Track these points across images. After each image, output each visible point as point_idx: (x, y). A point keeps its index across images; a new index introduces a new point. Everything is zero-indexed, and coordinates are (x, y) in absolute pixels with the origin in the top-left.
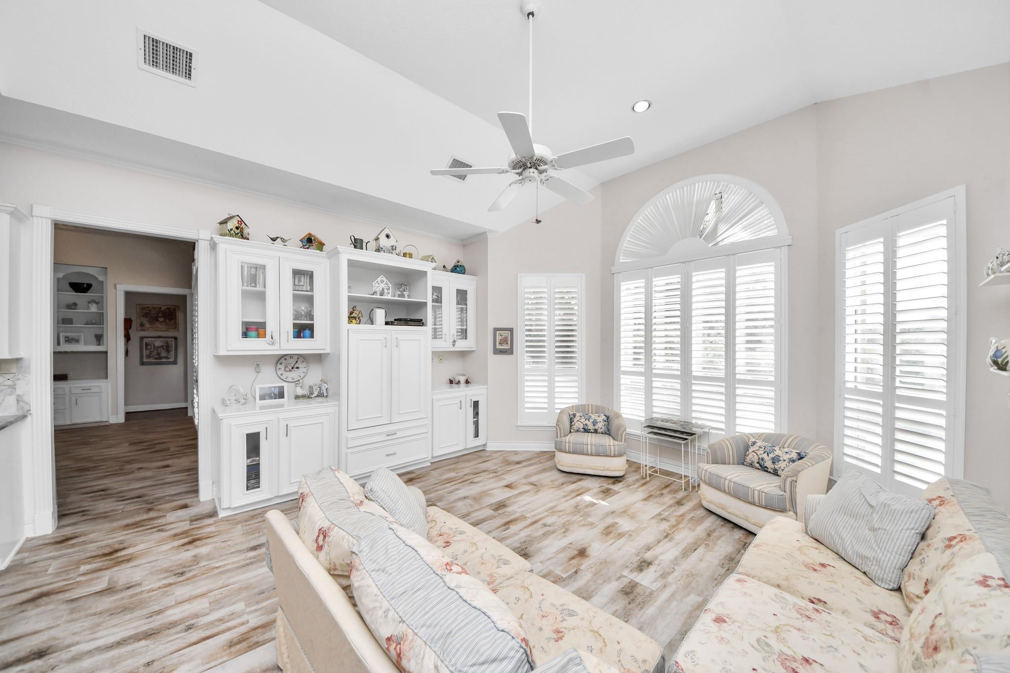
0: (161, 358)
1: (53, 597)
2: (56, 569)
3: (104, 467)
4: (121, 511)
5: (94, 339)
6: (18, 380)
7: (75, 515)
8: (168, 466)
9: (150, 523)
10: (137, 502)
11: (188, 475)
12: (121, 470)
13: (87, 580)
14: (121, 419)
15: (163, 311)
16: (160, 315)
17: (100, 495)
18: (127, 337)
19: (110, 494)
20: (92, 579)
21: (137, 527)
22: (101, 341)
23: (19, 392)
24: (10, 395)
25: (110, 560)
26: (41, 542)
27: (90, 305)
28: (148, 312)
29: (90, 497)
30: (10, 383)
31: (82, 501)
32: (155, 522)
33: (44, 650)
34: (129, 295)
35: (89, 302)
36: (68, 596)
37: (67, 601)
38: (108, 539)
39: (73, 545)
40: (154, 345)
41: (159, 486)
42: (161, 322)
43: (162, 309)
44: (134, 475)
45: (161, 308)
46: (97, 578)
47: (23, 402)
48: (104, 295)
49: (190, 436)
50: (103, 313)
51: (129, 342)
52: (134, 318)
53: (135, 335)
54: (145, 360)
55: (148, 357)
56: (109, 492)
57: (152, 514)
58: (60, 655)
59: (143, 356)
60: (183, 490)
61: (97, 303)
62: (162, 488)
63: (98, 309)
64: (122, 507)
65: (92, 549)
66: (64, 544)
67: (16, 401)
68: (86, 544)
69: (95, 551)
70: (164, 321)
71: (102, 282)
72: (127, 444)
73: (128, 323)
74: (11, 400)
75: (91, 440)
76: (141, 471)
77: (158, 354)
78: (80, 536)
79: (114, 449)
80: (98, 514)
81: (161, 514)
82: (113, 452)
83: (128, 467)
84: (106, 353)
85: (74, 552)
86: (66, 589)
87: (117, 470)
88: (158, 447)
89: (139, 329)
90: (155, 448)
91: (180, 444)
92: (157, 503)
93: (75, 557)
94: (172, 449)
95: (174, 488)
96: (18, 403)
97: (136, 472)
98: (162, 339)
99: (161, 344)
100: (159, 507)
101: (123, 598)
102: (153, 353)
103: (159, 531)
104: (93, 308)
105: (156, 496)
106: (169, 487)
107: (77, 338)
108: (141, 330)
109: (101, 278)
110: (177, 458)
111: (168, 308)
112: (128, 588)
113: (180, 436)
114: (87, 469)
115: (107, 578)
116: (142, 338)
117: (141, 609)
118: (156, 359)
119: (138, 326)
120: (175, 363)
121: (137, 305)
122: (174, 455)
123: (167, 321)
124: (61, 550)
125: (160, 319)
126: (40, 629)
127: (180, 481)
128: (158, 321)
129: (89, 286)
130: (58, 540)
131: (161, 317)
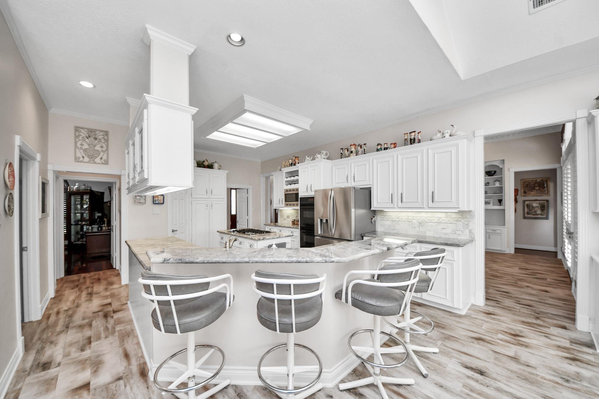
0: (537, 215)
1: (486, 344)
2: (486, 328)
3: (506, 278)
4: (518, 310)
5: (497, 202)
6: (470, 222)
7: (492, 301)
8: (547, 291)
9: (539, 328)
10: (528, 309)
11: (564, 304)
12: (516, 283)
13: (502, 344)
14: (512, 251)
15: (538, 182)
16: (536, 185)
17: (505, 295)
18: (516, 201)
19: (511, 297)
20: (505, 346)
21: (530, 326)
22: (501, 204)
23: (470, 228)
24: (467, 229)
25: (515, 339)
26: (479, 309)
27: (495, 183)
28: (528, 184)
29: (500, 294)
30: (466, 223)
31: (496, 294)
32: (542, 328)
33: (483, 371)
34: (517, 174)
35: (495, 181)
36: (493, 347)
37: (493, 350)
38: (512, 325)
39: (494, 319)
40: (532, 206)
41: (542, 304)
42: (537, 190)
43: (538, 181)
44: (524, 290)
45: (536, 180)
46: (508, 347)
47: (472, 233)
48: (503, 176)
49: (561, 274)
50: (502, 187)
51: (517, 204)
52: (519, 189)
53: (520, 199)
54: (526, 216)
55: (528, 213)
56: (510, 295)
57: (538, 322)
58: (490, 381)
59: (525, 213)
60: (561, 314)
61: (499, 181)
62: (545, 306)
63: (500, 185)
64: (519, 308)
65: (504, 326)
66: (489, 316)
67: (469, 233)
68: (500, 322)
69: (505, 328)
70: (539, 189)
71: (502, 168)
72: (518, 268)
73: (516, 191)
74: (467, 231)
75: (498, 260)
76: (528, 288)
77: (535, 212)
78: (497, 315)
79: (510, 269)
80: (505, 306)
81: (545, 324)
82: (510, 270)
83: (519, 283)
84: (504, 210)
85: (494, 323)
86: (492, 343)
87: (513, 283)
88: (538, 276)
89: (522, 195)
90: (536, 275)
91: (554, 278)
92: (542, 316)
93: (495, 326)
94: (548, 280)
95: (554, 309)
96: (470, 233)
97: (525, 288)
98: (538, 202)
99: (538, 205)
100: (544, 319)
101: (524, 370)
102: (531, 211)
103: (546, 336)
104: (497, 184)
105: (541, 310)
106: (550, 307)
107: (489, 202)
108: (524, 196)
109: (501, 166)
110: (553, 287)
111: (542, 180)
112: (528, 366)
113: (552, 272)
114: (497, 277)
115: (514, 350)
116: (524, 201)
117: (537, 387)
118: (534, 215)
119: (522, 193)
120: (547, 218)
121: (521, 180)
122: (551, 284)
123: (541, 189)
124: (488, 318)
125: (536, 188)
126: (481, 358)
127: (558, 306)
128: (535, 189)
129: (495, 172)
130: (486, 312)
131: (537, 187)
